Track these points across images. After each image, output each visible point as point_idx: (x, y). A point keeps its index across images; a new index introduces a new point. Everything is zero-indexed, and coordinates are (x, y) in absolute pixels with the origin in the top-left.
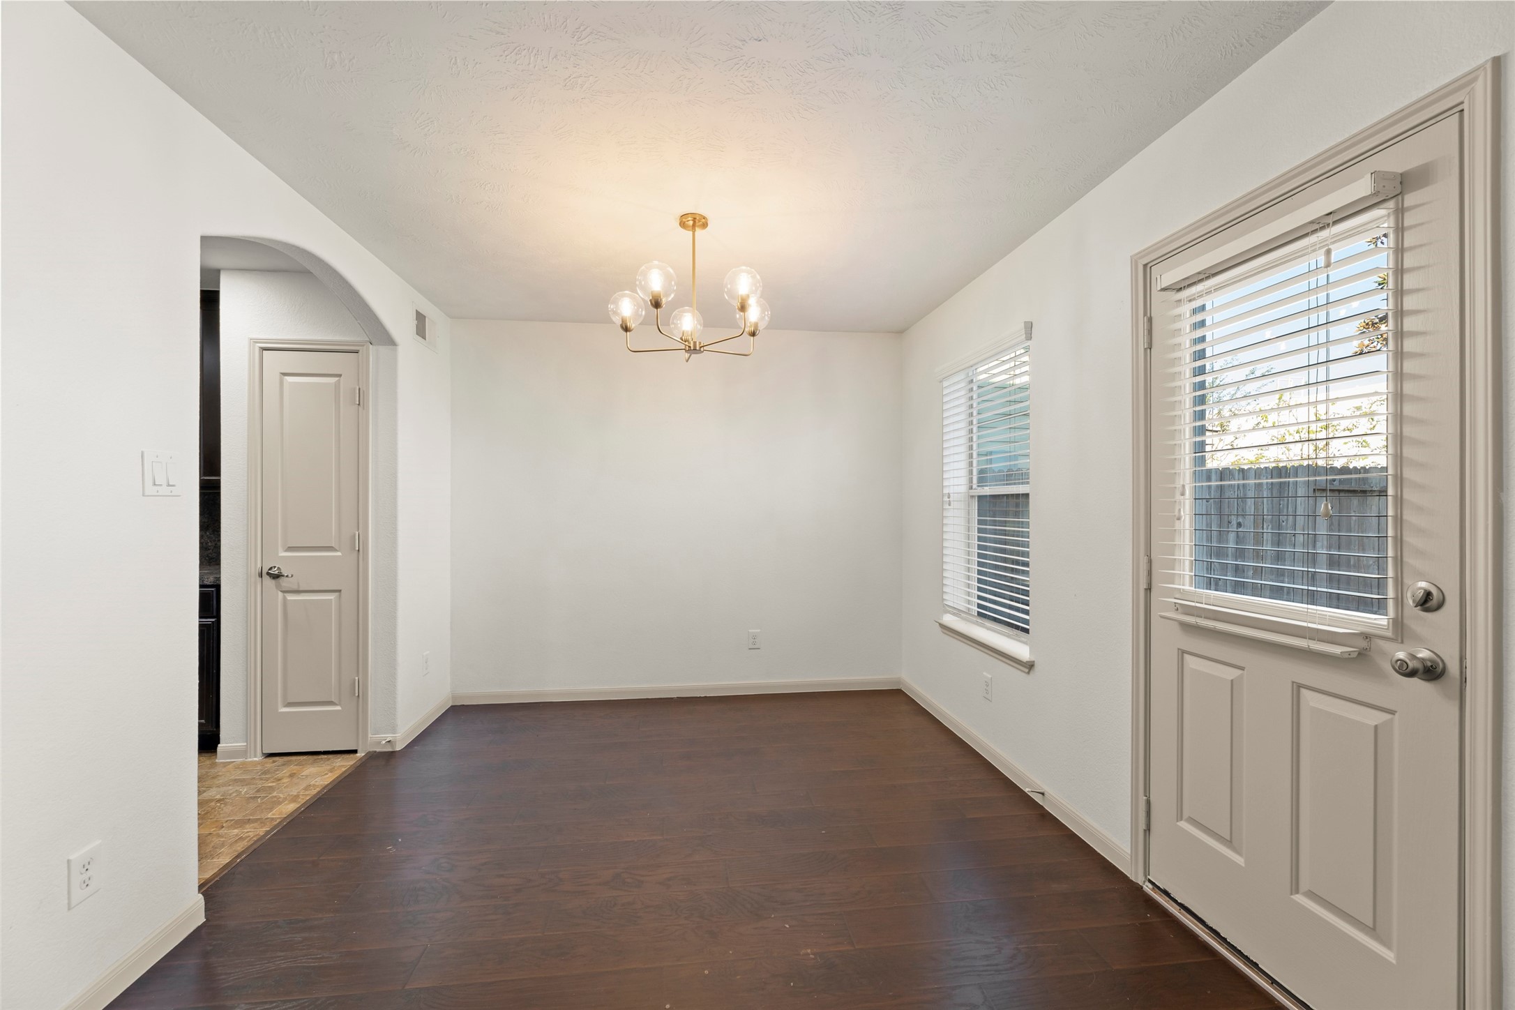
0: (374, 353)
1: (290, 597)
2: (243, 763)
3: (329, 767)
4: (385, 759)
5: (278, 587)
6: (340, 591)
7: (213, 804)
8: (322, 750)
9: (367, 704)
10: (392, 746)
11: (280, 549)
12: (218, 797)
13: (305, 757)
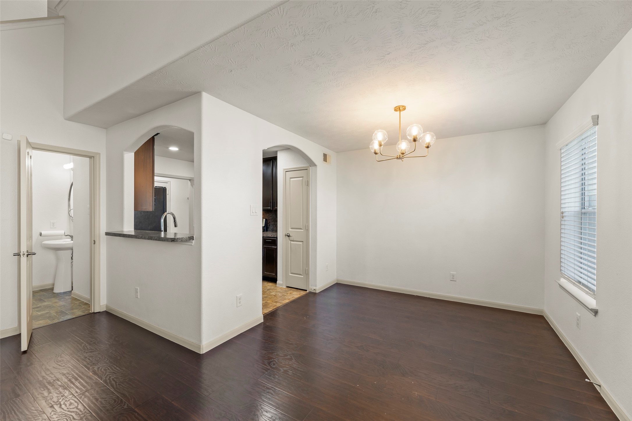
0: (311, 169)
1: (292, 242)
2: (282, 288)
3: (299, 293)
4: (313, 294)
5: (289, 239)
6: (303, 242)
7: (273, 296)
8: (299, 288)
9: (309, 276)
10: (316, 291)
11: (290, 229)
12: (274, 295)
13: (295, 289)
